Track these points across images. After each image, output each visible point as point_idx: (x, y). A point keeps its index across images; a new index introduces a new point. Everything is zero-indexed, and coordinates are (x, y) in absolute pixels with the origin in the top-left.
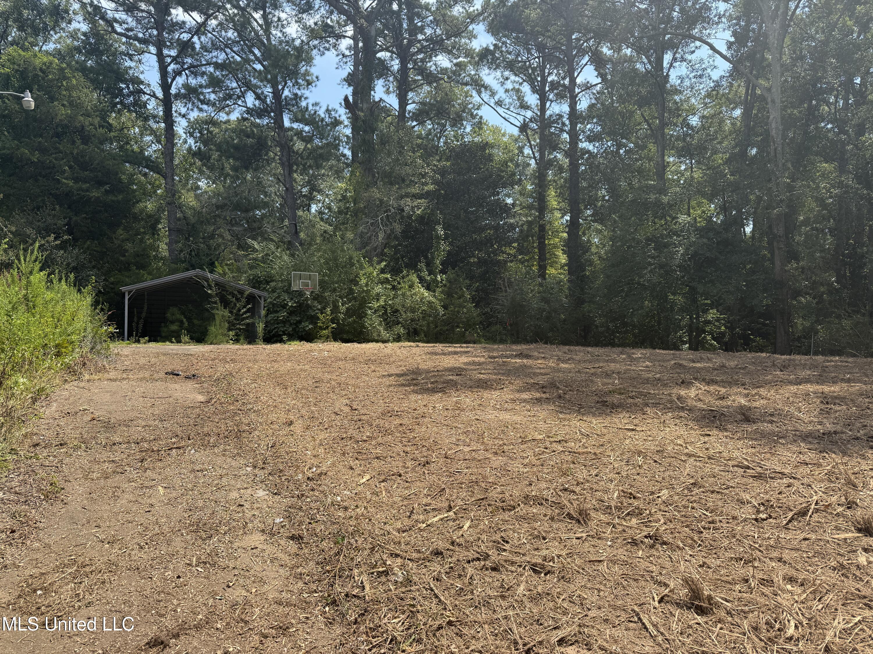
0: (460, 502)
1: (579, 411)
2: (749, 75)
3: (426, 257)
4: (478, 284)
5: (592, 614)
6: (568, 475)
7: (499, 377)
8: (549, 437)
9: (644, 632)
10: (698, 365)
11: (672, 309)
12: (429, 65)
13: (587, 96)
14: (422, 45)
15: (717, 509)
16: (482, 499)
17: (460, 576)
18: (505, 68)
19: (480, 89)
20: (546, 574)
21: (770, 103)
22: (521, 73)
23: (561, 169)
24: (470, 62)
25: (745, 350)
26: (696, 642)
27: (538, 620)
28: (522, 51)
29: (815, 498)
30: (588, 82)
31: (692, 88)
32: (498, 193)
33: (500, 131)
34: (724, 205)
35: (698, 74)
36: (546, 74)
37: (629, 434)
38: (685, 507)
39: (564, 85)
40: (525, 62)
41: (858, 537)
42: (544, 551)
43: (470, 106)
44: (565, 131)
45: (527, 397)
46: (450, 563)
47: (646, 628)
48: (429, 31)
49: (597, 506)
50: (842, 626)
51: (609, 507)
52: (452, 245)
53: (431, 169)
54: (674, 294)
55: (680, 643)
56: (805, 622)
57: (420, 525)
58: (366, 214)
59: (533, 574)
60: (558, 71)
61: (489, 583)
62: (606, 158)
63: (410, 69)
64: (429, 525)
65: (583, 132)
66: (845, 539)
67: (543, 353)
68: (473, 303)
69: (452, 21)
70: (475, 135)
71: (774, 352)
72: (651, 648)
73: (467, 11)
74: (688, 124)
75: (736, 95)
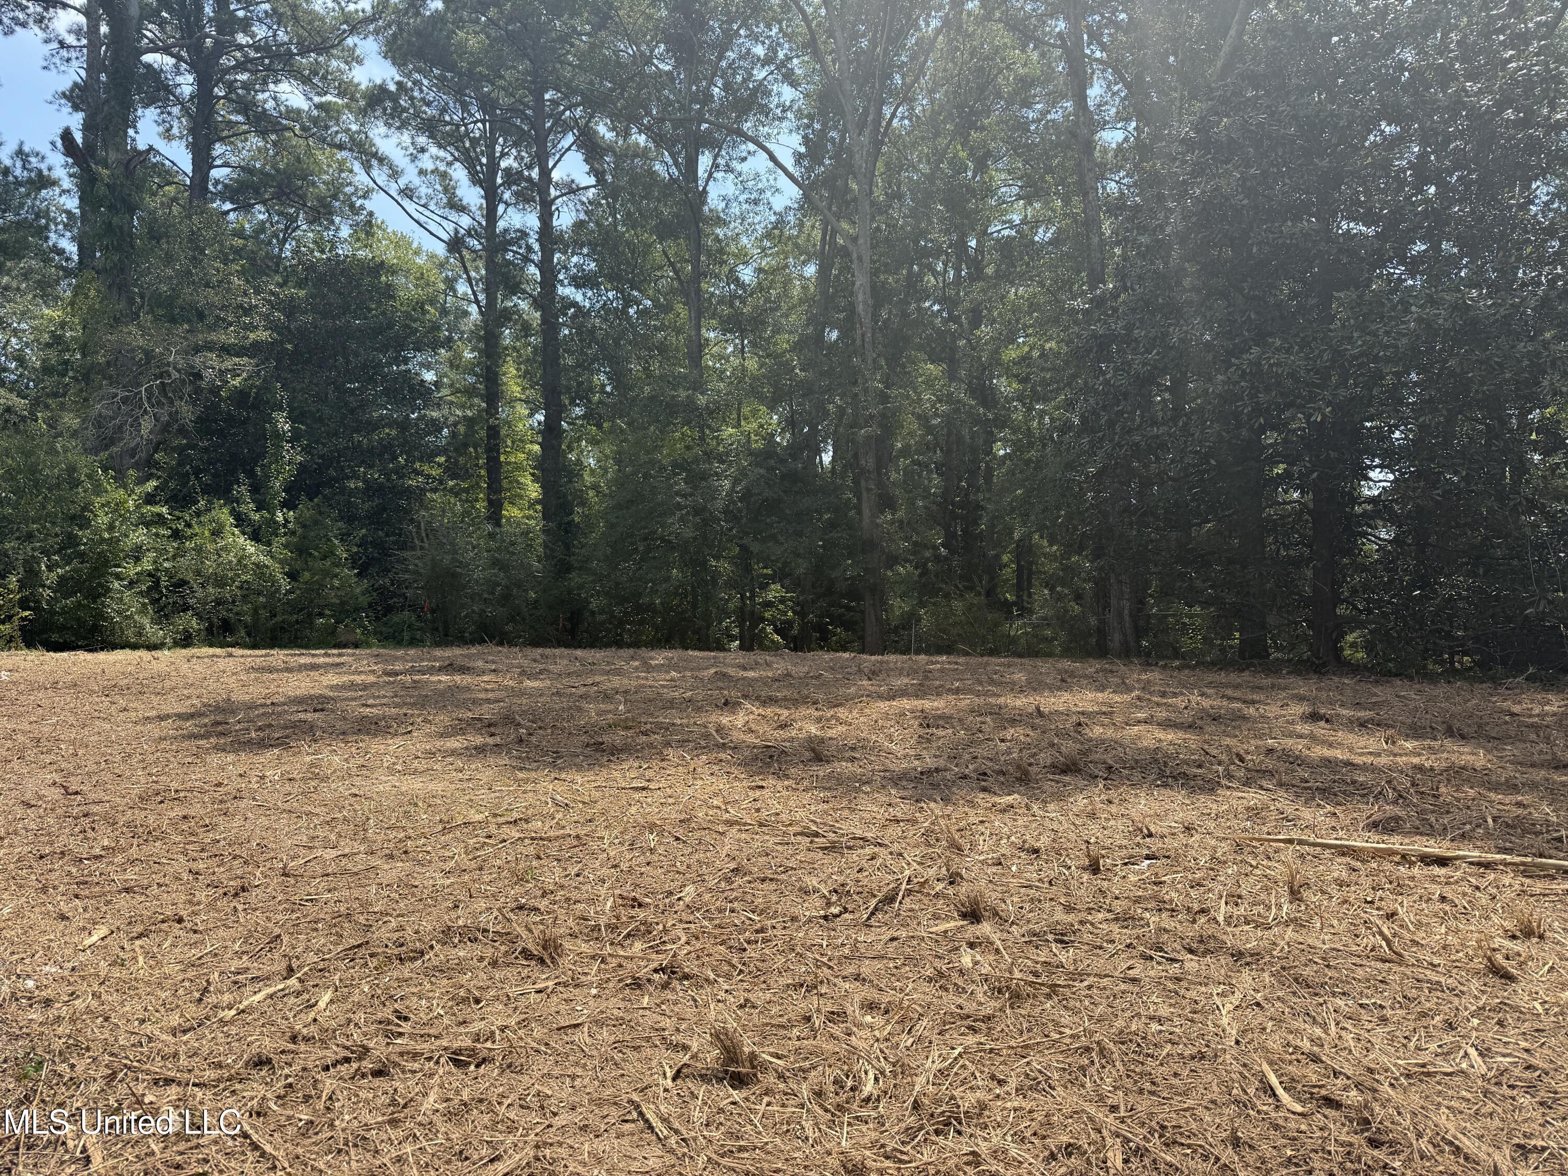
0: (312, 958)
1: (553, 765)
2: (826, 212)
3: (251, 474)
4: (364, 531)
5: (558, 1122)
6: (527, 881)
7: (404, 711)
8: (495, 815)
9: (648, 1136)
10: (751, 674)
11: (714, 581)
12: (260, 96)
13: (571, 205)
14: (246, 56)
15: (768, 908)
16: (359, 946)
17: (307, 1098)
18: (420, 130)
19: (368, 161)
20: (478, 1066)
21: (856, 262)
22: (450, 144)
23: (526, 329)
24: (348, 106)
25: (822, 648)
26: (730, 1134)
27: (461, 1152)
28: (451, 105)
29: (907, 873)
30: (573, 181)
31: (743, 220)
32: (406, 361)
33: (410, 244)
34: (792, 416)
35: (753, 197)
36: (498, 155)
37: (637, 796)
38: (721, 910)
39: (529, 179)
40: (458, 126)
41: (962, 926)
42: (475, 1024)
43: (349, 190)
44: (533, 261)
45: (457, 745)
46: (287, 1077)
47: (651, 1127)
48: (261, 32)
49: (576, 929)
50: (938, 1066)
51: (597, 928)
52: (308, 453)
53: (264, 299)
54: (717, 558)
55: (704, 1142)
56: (888, 1069)
57: (221, 1014)
58: (111, 377)
59: (454, 1070)
60: (519, 152)
61: (367, 1101)
62: (606, 320)
63: (220, 98)
64: (243, 1011)
65: (565, 267)
66: (946, 932)
67: (493, 662)
68: (354, 568)
69: (310, 23)
70: (358, 245)
71: (862, 651)
72: (657, 1160)
73: (342, 9)
74: (737, 279)
75: (808, 240)
